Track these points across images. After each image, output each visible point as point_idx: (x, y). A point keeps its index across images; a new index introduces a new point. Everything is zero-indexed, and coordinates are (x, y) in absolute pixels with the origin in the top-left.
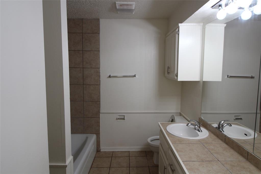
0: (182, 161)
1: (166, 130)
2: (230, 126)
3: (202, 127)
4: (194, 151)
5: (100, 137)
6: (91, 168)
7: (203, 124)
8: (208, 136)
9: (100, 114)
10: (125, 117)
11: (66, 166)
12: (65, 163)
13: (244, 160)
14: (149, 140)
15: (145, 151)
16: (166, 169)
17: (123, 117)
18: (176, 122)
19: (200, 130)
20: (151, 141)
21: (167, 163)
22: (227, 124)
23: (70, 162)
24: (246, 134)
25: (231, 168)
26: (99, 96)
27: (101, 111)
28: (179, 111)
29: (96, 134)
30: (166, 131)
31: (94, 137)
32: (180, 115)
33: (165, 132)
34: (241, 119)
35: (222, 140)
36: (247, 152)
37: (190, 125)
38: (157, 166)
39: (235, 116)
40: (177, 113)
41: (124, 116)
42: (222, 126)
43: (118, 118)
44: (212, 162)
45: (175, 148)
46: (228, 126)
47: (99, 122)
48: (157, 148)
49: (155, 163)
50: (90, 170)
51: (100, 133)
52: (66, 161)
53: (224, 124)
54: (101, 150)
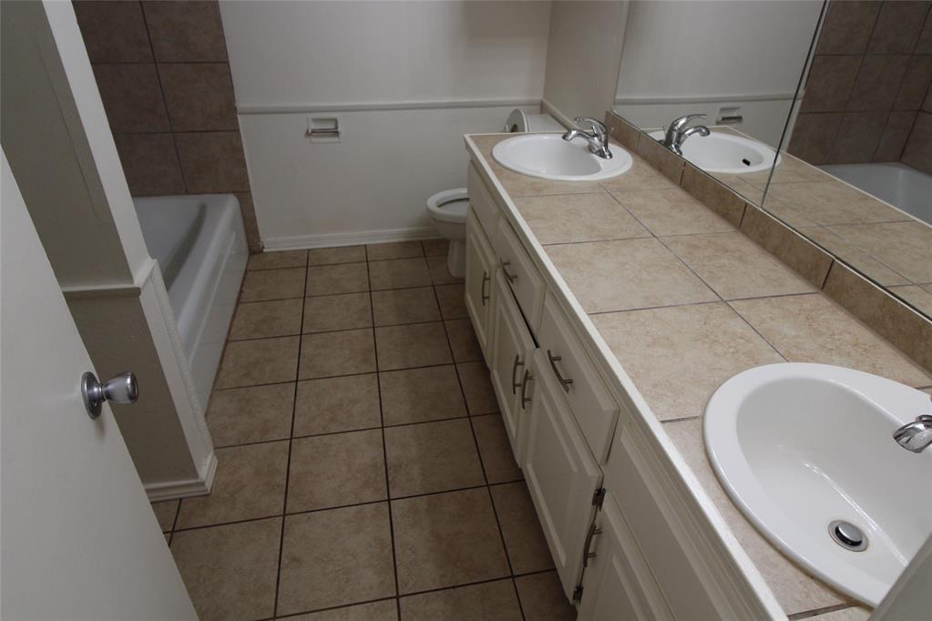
0: (543, 245)
1: (490, 157)
2: (704, 135)
3: (612, 143)
4: (581, 216)
5: (252, 205)
6: (239, 302)
7: (618, 132)
8: (630, 170)
9: (239, 116)
10: (339, 126)
11: (137, 292)
12: (132, 282)
13: (731, 229)
14: (432, 202)
15: (421, 242)
16: (489, 279)
17: (331, 126)
18: (526, 132)
19: (606, 153)
20: (440, 206)
21: (493, 262)
22: (695, 127)
23: (151, 276)
24: (748, 159)
25: (689, 253)
26: (220, 37)
27: (241, 104)
28: (539, 97)
29: (234, 192)
30: (492, 161)
31: (230, 206)
32: (543, 109)
33: (489, 164)
34: (739, 119)
35: (671, 178)
36: (744, 206)
37: (575, 136)
38: (460, 282)
39: (723, 110)
40: (531, 104)
41: (336, 121)
42: (680, 135)
43: (313, 132)
44: (636, 240)
45: (520, 209)
46: (697, 134)
47: (241, 150)
48: (460, 225)
49: (454, 274)
50: (235, 311)
51: (249, 186)
52: (133, 274)
53: (687, 130)
54: (263, 248)
